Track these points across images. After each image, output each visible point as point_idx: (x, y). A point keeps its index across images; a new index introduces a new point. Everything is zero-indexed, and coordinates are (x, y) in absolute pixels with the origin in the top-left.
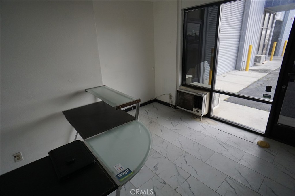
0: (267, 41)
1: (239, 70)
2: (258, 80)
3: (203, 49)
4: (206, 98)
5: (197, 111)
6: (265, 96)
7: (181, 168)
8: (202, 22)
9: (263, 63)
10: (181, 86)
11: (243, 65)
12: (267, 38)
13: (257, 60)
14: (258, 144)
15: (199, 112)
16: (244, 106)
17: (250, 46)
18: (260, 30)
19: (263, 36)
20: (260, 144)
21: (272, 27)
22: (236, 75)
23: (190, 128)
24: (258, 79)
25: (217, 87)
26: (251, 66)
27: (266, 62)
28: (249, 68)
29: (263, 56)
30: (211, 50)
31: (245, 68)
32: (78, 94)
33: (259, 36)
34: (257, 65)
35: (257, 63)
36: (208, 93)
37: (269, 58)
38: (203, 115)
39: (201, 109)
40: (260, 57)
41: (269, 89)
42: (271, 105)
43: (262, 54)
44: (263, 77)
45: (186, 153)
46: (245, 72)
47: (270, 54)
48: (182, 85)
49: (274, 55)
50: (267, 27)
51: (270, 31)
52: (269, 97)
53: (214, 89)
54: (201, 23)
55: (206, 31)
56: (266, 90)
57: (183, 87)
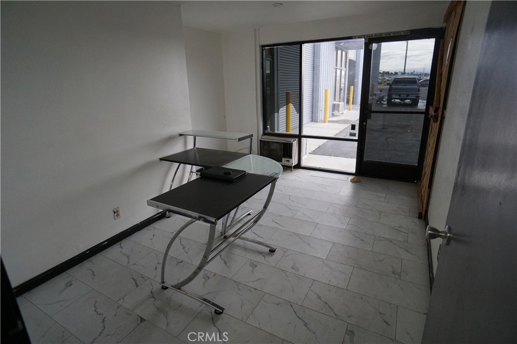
0: (342, 85)
1: (316, 121)
2: (341, 132)
3: (276, 93)
4: (295, 144)
5: (287, 161)
6: (351, 135)
7: (290, 205)
8: (271, 58)
9: (343, 113)
10: (263, 136)
11: (321, 116)
12: (343, 80)
13: (335, 108)
14: (351, 181)
15: (289, 161)
16: (331, 157)
17: (326, 91)
18: (334, 70)
19: (338, 78)
20: (352, 181)
21: (346, 67)
22: (314, 127)
23: (284, 179)
24: (341, 130)
25: (304, 133)
26: (329, 117)
27: (345, 112)
28: (328, 119)
29: (342, 104)
30: (285, 94)
31: (323, 119)
32: (170, 139)
33: (334, 78)
34: (336, 116)
35: (336, 113)
36: (297, 139)
37: (348, 107)
38: (294, 165)
39: (291, 157)
40: (338, 105)
41: (353, 127)
42: (357, 143)
43: (340, 101)
44: (345, 129)
45: (290, 196)
46: (325, 124)
47: (348, 102)
48: (264, 134)
49: (353, 104)
50: (341, 67)
51: (344, 72)
52: (354, 135)
53: (302, 135)
54: (271, 60)
55: (278, 70)
56: (352, 129)
57: (265, 137)
